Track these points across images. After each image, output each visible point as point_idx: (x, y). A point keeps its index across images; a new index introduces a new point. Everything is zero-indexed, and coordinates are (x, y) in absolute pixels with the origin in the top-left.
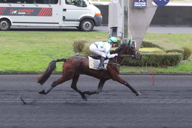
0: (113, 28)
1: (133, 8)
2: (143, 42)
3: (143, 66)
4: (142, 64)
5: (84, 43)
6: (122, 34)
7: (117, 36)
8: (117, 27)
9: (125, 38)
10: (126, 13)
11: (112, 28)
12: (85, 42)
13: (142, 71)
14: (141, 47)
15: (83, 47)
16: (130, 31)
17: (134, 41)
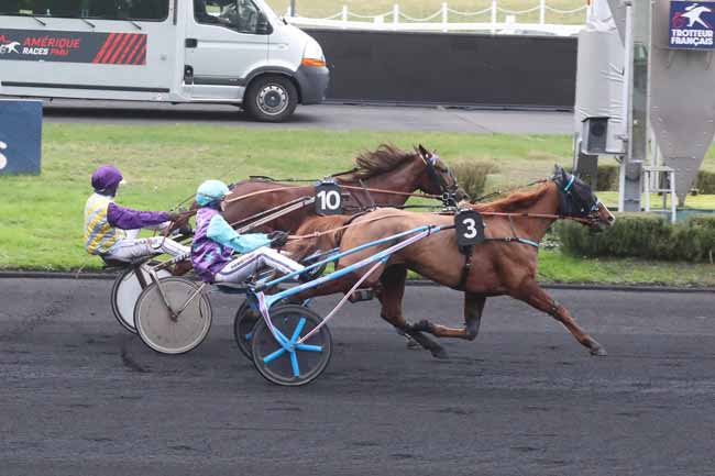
0: (592, 119)
1: (667, 49)
2: (701, 175)
3: (700, 262)
4: (695, 254)
5: (487, 173)
6: (626, 141)
7: (607, 150)
8: (606, 119)
9: (634, 156)
10: (639, 69)
11: (588, 123)
12: (488, 169)
13: (695, 278)
14: (694, 194)
15: (480, 188)
16: (656, 134)
17: (666, 169)
